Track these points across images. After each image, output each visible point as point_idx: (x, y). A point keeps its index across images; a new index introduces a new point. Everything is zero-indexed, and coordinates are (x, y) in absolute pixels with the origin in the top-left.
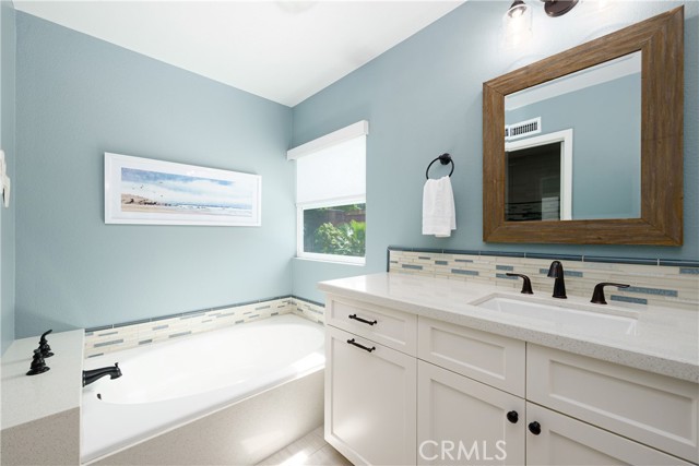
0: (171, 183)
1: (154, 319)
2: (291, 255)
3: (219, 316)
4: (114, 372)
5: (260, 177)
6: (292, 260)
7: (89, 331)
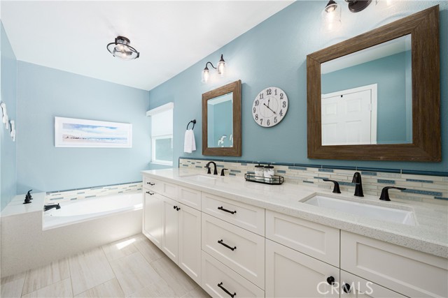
0: (86, 129)
1: (78, 189)
2: (148, 161)
3: (110, 189)
4: (58, 207)
5: (131, 125)
6: (149, 164)
7: (48, 193)
